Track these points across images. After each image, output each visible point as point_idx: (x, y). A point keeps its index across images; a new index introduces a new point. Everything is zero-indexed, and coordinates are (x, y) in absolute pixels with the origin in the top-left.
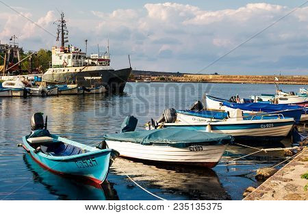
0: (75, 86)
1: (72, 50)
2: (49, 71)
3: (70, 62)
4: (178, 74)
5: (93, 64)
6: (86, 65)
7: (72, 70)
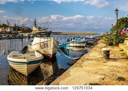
0: (39, 35)
1: (38, 27)
2: (32, 32)
3: (37, 30)
4: (60, 33)
5: (43, 30)
6: (41, 30)
7: (38, 32)
